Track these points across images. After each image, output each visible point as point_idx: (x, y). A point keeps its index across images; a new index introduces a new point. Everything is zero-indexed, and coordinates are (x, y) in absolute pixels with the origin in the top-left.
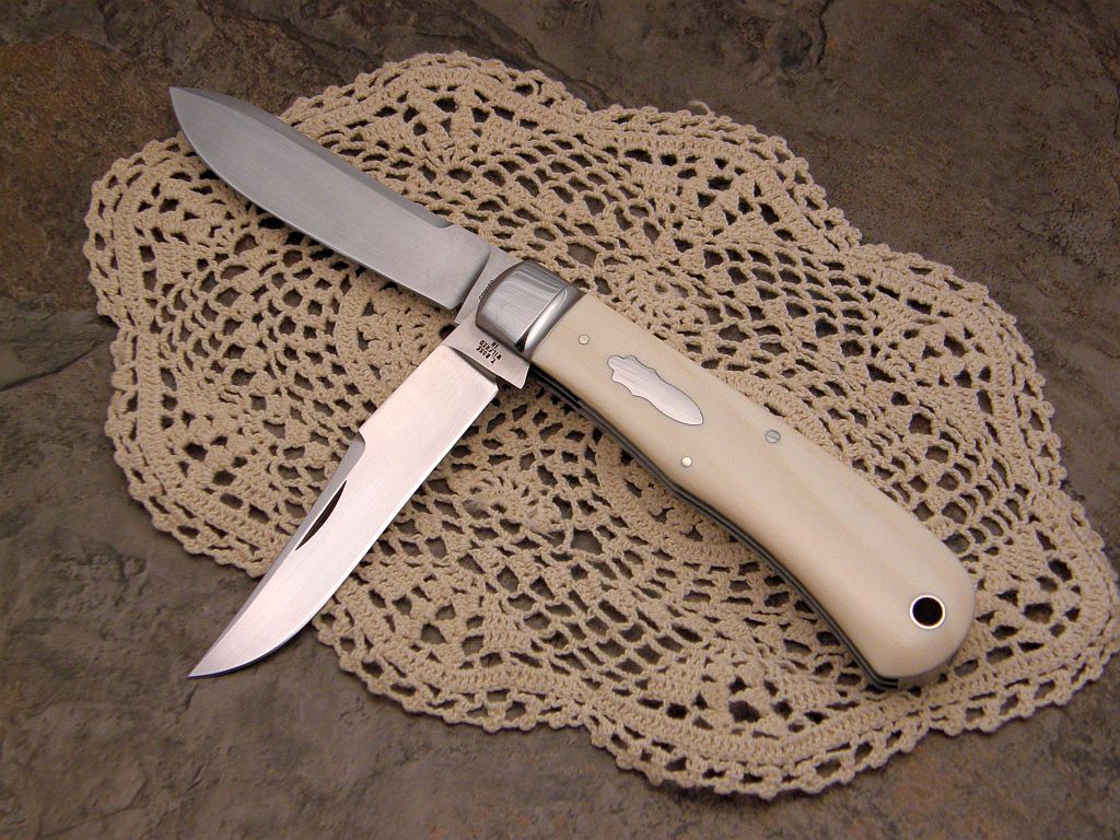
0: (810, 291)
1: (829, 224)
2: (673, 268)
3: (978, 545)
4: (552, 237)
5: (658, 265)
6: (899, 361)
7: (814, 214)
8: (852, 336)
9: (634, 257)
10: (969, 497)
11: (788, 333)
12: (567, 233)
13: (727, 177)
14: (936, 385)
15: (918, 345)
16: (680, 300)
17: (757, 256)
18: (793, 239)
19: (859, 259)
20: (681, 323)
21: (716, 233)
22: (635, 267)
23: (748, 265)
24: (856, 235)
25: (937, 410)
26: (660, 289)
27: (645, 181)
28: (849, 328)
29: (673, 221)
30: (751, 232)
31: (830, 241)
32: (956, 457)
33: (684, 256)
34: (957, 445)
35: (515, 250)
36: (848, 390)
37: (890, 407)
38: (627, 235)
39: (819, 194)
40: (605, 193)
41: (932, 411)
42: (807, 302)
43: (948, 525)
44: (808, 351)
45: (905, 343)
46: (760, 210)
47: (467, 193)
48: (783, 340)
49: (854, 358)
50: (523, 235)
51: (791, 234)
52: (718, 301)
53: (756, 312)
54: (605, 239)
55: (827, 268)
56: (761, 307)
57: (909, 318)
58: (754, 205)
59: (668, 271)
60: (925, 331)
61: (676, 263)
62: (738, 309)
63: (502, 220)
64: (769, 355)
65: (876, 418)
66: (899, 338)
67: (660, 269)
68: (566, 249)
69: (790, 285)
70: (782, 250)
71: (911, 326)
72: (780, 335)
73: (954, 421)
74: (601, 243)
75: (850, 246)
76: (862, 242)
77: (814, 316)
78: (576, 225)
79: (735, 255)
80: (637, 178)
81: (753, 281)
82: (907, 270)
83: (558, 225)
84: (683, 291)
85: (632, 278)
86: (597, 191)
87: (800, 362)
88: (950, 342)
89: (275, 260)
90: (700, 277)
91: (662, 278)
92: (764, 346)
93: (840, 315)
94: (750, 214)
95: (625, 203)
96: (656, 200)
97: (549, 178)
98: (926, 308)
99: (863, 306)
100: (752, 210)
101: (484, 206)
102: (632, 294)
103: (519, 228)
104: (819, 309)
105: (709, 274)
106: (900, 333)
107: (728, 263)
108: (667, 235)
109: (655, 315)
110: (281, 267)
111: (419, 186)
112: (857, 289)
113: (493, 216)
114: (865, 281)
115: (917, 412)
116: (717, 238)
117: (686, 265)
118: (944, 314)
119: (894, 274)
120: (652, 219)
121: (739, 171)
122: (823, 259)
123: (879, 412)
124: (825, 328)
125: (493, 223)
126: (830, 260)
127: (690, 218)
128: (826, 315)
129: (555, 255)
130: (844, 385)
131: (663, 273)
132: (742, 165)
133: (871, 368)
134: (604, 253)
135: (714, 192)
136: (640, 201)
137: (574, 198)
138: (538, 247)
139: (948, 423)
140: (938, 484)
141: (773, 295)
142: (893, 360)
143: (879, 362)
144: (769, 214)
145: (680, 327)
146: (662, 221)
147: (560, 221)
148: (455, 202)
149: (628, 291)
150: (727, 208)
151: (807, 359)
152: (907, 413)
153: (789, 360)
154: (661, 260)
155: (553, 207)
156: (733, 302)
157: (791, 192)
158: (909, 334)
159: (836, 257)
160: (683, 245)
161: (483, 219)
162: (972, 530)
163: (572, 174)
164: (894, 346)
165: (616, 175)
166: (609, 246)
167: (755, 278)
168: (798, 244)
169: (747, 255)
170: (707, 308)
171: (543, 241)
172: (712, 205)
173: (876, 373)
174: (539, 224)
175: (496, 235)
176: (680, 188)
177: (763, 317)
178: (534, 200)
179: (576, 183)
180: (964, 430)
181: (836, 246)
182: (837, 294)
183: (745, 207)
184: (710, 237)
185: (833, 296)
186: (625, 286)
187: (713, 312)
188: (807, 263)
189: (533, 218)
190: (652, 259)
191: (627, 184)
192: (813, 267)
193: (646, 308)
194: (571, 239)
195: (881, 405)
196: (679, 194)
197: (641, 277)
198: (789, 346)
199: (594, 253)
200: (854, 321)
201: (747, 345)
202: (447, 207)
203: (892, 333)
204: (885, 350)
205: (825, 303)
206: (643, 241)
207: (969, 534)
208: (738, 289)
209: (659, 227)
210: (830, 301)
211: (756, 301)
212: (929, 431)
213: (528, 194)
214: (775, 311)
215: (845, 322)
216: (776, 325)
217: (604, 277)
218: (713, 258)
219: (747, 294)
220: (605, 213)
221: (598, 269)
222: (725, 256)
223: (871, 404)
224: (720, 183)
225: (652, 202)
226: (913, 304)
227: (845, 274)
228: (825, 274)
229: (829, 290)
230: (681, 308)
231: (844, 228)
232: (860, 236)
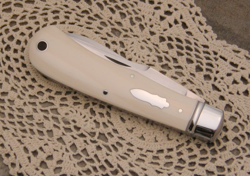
0: (195, 55)
1: (206, 31)
2: (148, 41)
3: (243, 153)
4: (106, 25)
5: (143, 40)
6: (223, 84)
7: (201, 27)
8: (208, 73)
9: (134, 36)
10: (243, 136)
11: (185, 69)
12: (112, 24)
13: (171, 11)
14: (236, 94)
15: (231, 79)
16: (148, 52)
17: (178, 40)
18: (192, 35)
19: (215, 45)
20: (148, 61)
21: (165, 30)
22: (134, 39)
23: (174, 43)
24: (215, 36)
25: (235, 104)
26: (142, 48)
27: (142, 9)
28: (207, 70)
29: (150, 24)
30: (177, 31)
31: (205, 37)
32: (239, 120)
33: (152, 38)
34: (240, 116)
35: (92, 29)
36: (204, 93)
37: (218, 100)
38: (133, 28)
39: (204, 20)
40: (127, 11)
41: (233, 103)
42: (194, 58)
43: (233, 145)
44: (192, 76)
45: (226, 78)
46: (181, 24)
47: (78, 7)
48: (183, 71)
49: (208, 81)
50: (96, 24)
51: (192, 33)
52: (162, 55)
53: (175, 60)
54: (125, 28)
55: (203, 47)
56: (177, 58)
57: (229, 69)
58: (179, 22)
59: (146, 42)
60: (234, 74)
61: (149, 39)
62: (169, 58)
63: (89, 18)
64: (178, 76)
65: (213, 104)
66: (225, 76)
67: (143, 41)
68: (111, 30)
69: (189, 52)
70: (187, 39)
71: (230, 72)
72: (183, 69)
73: (240, 108)
74: (123, 30)
75: (212, 40)
76: (217, 39)
77: (196, 64)
78: (115, 22)
79: (170, 39)
80: (139, 7)
81: (176, 49)
82: (231, 51)
83: (109, 21)
84: (151, 50)
85: (133, 43)
86: (124, 11)
87: (188, 80)
88: (243, 79)
89: (7, 24)
90: (157, 45)
91: (143, 44)
92: (176, 73)
93: (205, 64)
94: (177, 25)
95: (134, 16)
96: (145, 16)
97: (108, 4)
98: (236, 66)
99: (214, 62)
100: (179, 23)
101: (83, 12)
102: (132, 49)
103: (95, 21)
104: (197, 62)
105: (160, 45)
106: (225, 74)
107: (167, 41)
108: (147, 29)
109: (139, 57)
110: (8, 27)
111: (61, 2)
112: (212, 56)
113: (86, 16)
114: (215, 53)
115: (227, 103)
116: (165, 32)
117: (152, 41)
118: (242, 69)
119: (226, 52)
120: (143, 23)
121: (176, 9)
122: (202, 44)
123: (214, 102)
124: (199, 69)
125: (86, 19)
126: (204, 44)
127: (156, 24)
128: (199, 64)
129: (106, 32)
130: (203, 91)
131: (144, 43)
132: (177, 7)
133: (213, 85)
134: (124, 33)
135: (165, 16)
136: (139, 16)
137: (116, 12)
138: (101, 29)
139: (238, 108)
140: (232, 130)
141: (182, 55)
142: (221, 84)
143: (216, 84)
144: (184, 26)
145: (147, 63)
146: (146, 24)
147: (110, 20)
148: (73, 10)
149: (131, 48)
150: (170, 22)
151: (191, 80)
152: (224, 103)
153: (185, 79)
154: (144, 38)
155: (108, 15)
156: (167, 56)
157: (194, 19)
158: (229, 75)
159: (206, 43)
160: (152, 33)
161: (83, 17)
162: (242, 148)
163: (116, 3)
164: (222, 78)
165: (132, 6)
166: (126, 31)
167: (177, 48)
168: (194, 37)
169: (174, 39)
170: (158, 57)
171: (102, 27)
172: (165, 21)
173: (215, 88)
174: (102, 20)
175: (86, 23)
176: (154, 13)
177: (177, 62)
178: (101, 12)
179: (117, 7)
180: (244, 111)
181: (207, 40)
182: (205, 57)
183: (176, 22)
184: (162, 32)
185: (203, 58)
186: (130, 46)
187: (160, 58)
188: (196, 44)
189: (100, 18)
190: (140, 37)
191: (136, 9)
192: (198, 46)
193: (136, 54)
194: (113, 27)
195: (215, 99)
196: (153, 15)
197: (136, 43)
198: (185, 74)
199: (120, 33)
200: (209, 67)
201: (170, 72)
202: (70, 11)
203: (223, 74)
204: (219, 79)
205: (200, 60)
206: (138, 31)
207: (241, 149)
208: (170, 51)
209: (145, 26)
210: (202, 59)
211: (176, 56)
212: (231, 111)
213: (100, 9)
214: (182, 61)
215: (206, 67)
216: (182, 66)
217: (123, 42)
218: (162, 39)
219: (173, 53)
220: (126, 19)
221: (121, 38)
222: (167, 39)
223: (211, 99)
224: (168, 13)
225: (143, 16)
226: (232, 64)
227: (209, 50)
228: (201, 49)
229: (202, 55)
230: (149, 56)
231: (211, 33)
232: (216, 37)
